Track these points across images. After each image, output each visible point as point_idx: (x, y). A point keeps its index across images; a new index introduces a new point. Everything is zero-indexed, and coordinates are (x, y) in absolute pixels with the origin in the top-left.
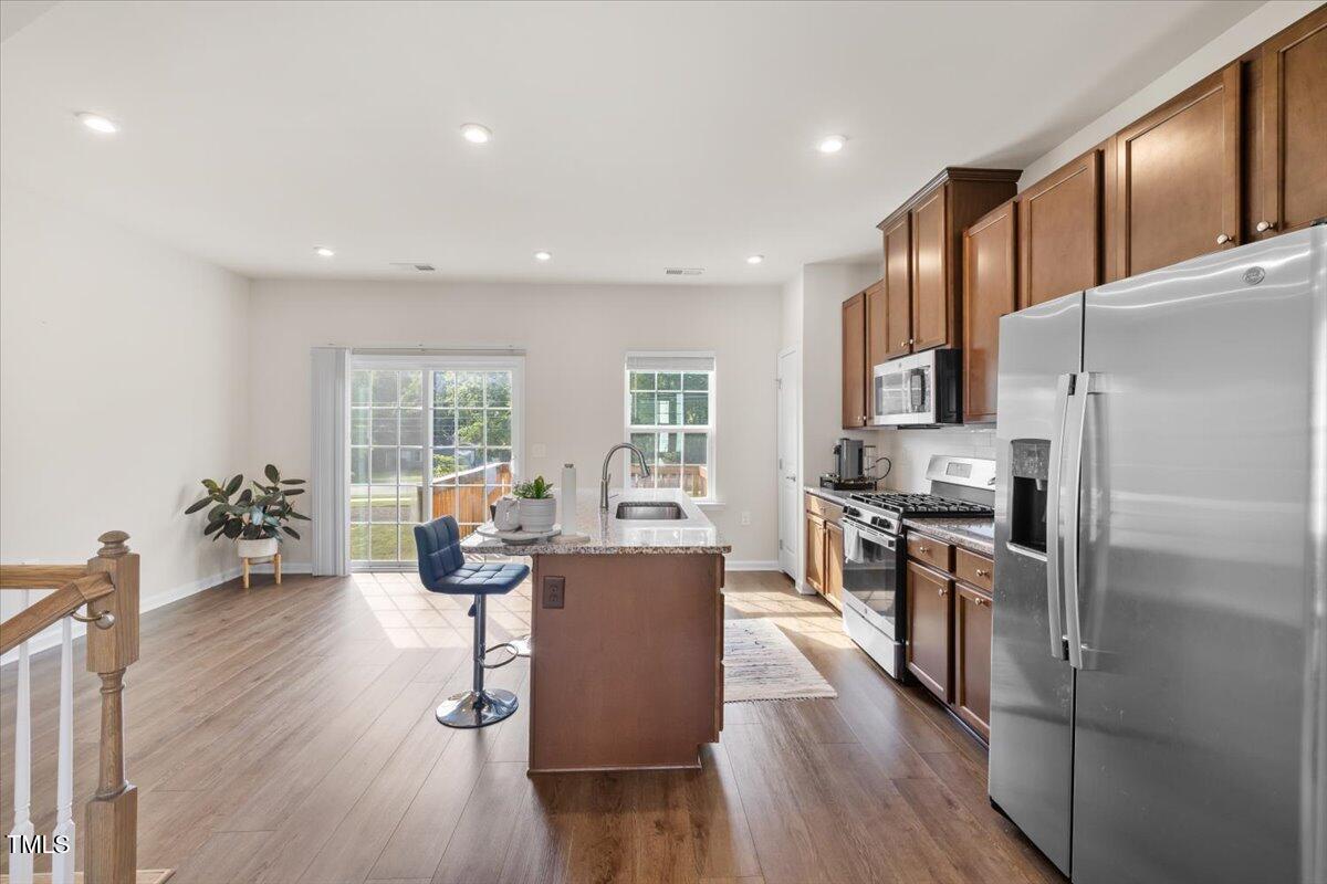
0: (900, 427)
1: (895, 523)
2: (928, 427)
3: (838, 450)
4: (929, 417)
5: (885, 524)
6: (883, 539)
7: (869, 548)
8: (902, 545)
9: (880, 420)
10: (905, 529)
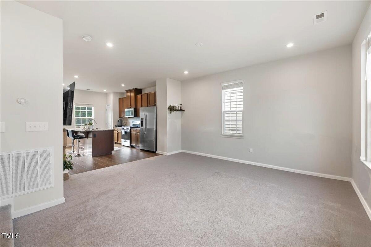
0: (129, 117)
1: (129, 129)
2: (133, 117)
3: (119, 121)
4: (133, 116)
5: (128, 129)
6: (128, 131)
7: (126, 132)
8: (130, 131)
9: (126, 116)
10: (131, 129)
